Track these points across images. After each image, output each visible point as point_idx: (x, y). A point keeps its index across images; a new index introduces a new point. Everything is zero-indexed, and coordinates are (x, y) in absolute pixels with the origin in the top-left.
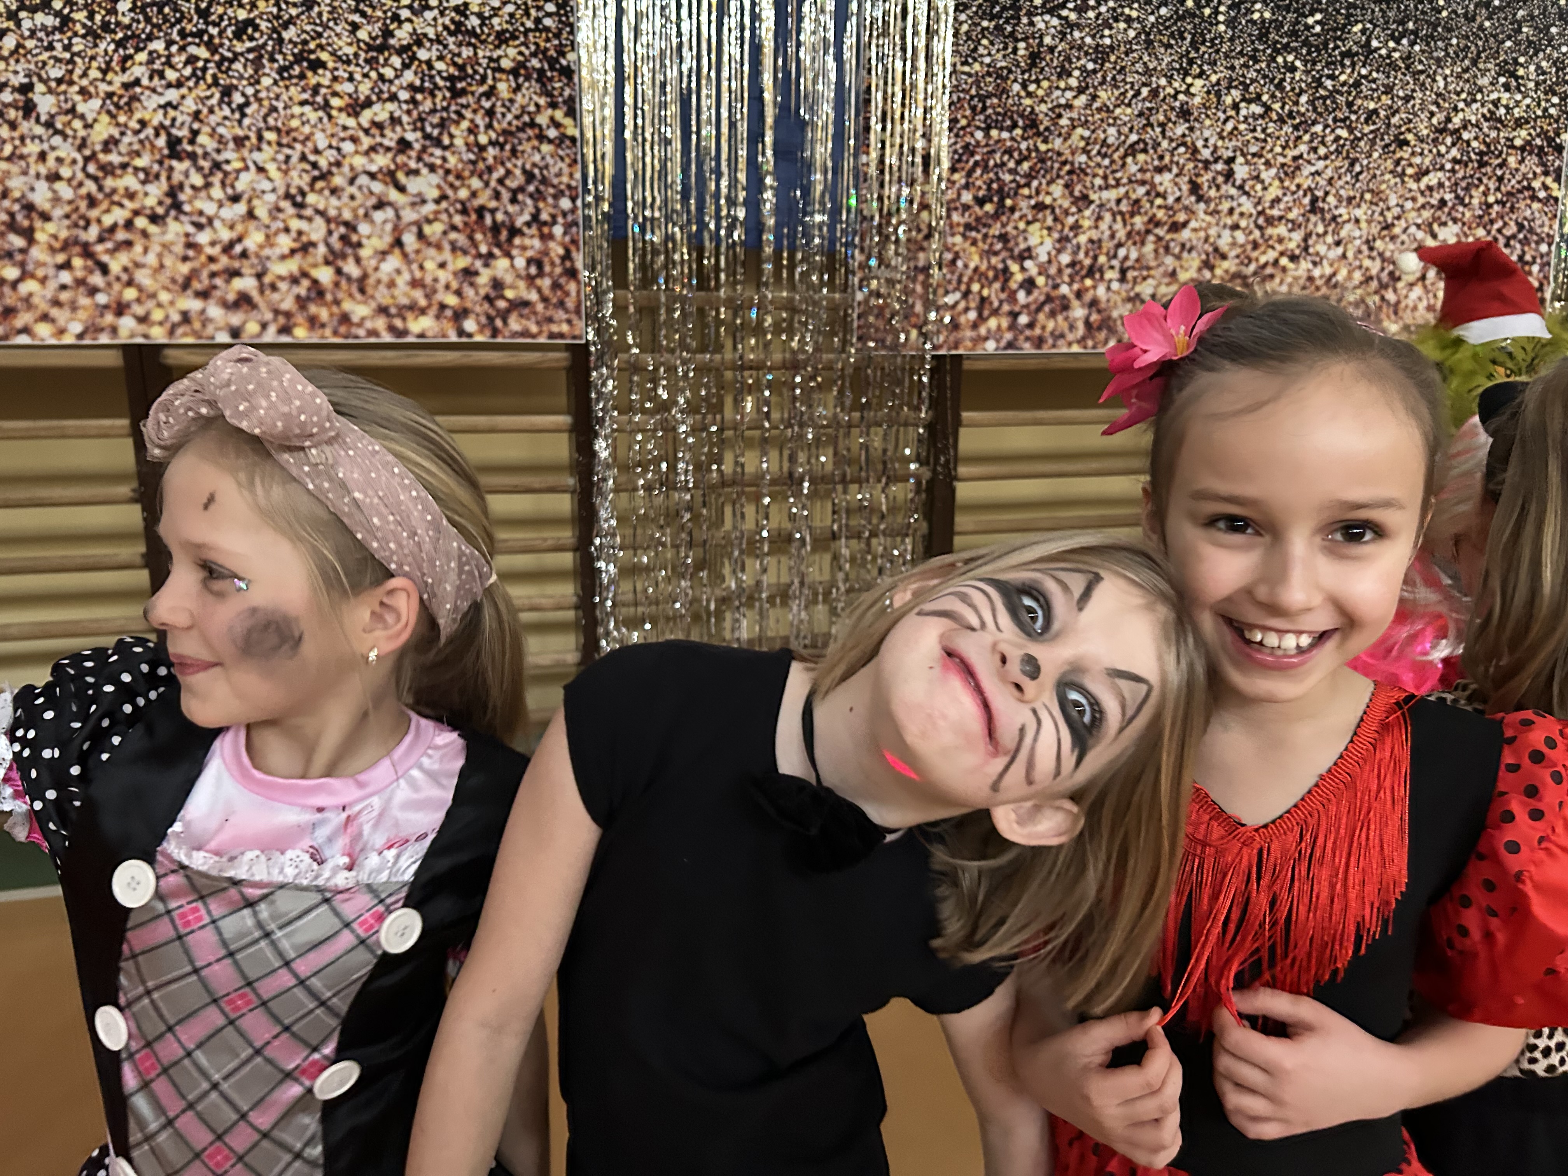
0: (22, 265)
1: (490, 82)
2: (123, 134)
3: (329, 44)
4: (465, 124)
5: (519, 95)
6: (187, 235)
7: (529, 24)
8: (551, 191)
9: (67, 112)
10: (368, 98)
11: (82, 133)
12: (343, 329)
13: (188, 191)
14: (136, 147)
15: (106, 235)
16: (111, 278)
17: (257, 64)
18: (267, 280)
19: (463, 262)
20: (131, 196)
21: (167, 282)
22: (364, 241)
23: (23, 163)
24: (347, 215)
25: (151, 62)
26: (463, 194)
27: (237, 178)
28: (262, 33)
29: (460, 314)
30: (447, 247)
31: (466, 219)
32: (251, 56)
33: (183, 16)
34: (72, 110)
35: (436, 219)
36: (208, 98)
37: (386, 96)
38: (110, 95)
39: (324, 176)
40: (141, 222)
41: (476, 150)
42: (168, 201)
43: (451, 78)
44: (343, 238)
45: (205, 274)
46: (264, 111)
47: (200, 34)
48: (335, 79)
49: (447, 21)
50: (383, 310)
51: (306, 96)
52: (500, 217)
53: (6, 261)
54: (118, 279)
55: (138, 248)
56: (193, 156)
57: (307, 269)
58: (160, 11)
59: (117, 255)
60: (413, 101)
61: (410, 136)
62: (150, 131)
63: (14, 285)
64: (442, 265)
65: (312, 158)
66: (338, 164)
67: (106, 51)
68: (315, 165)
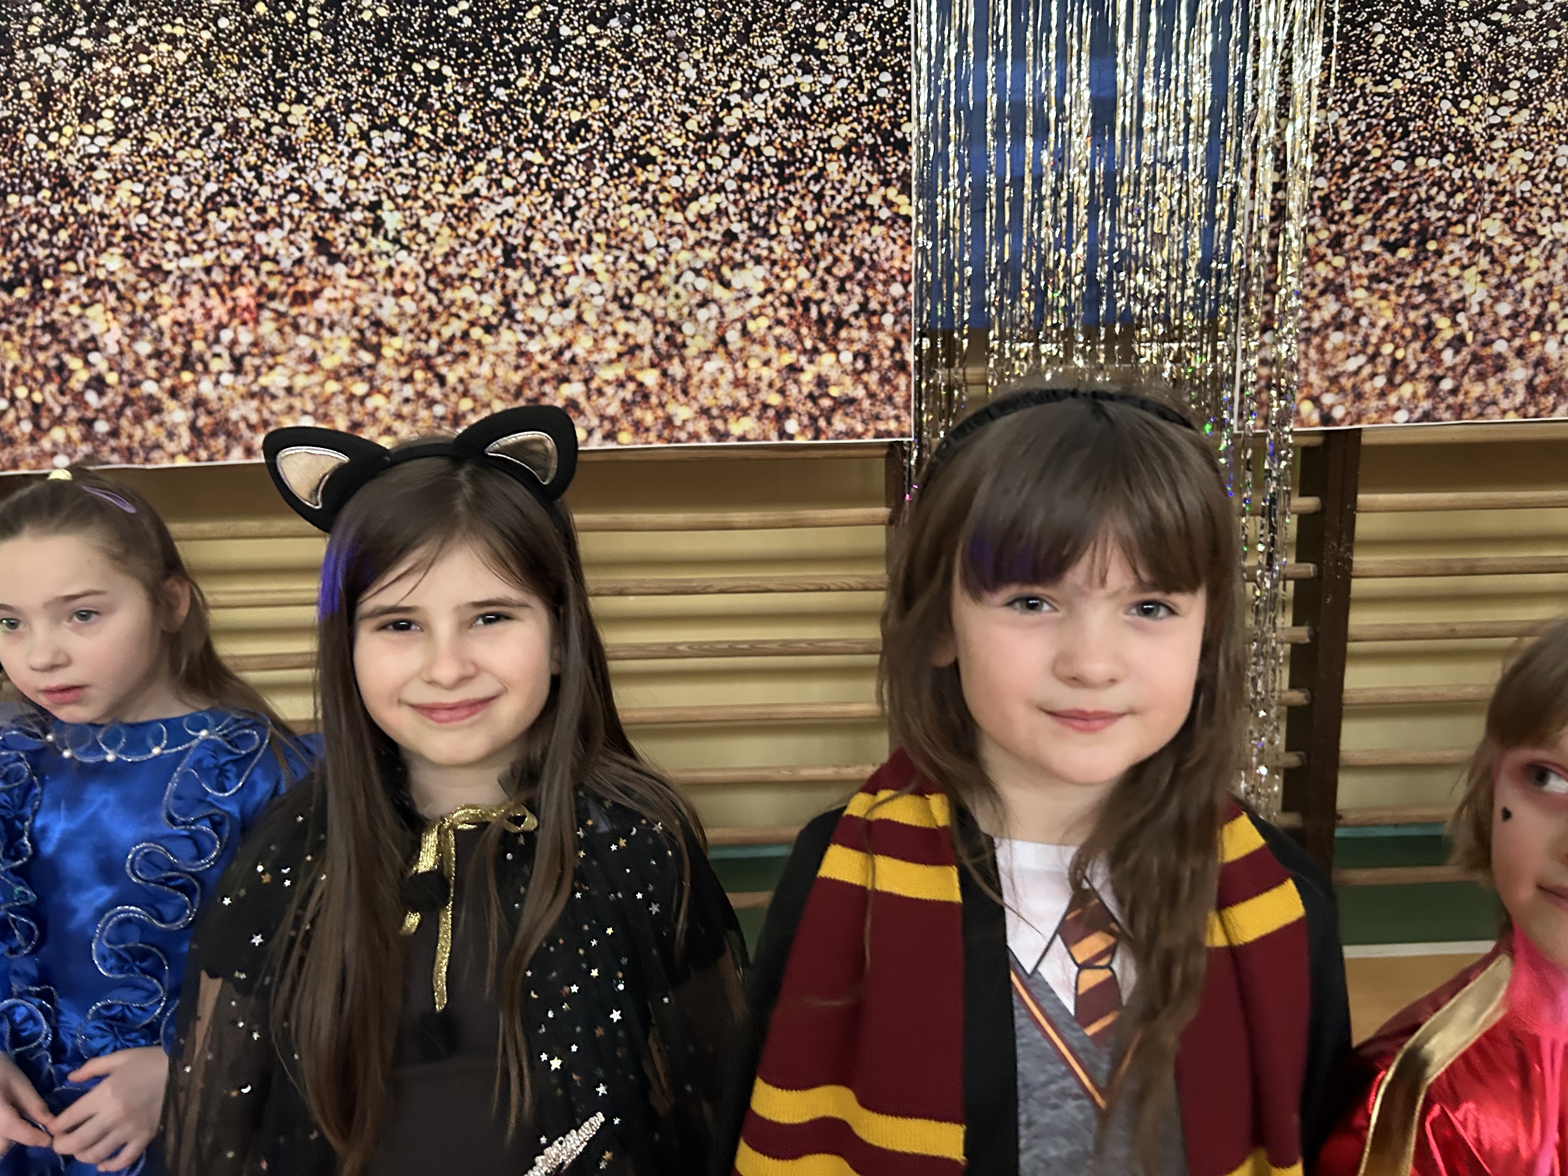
0: (371, 380)
1: (819, 164)
2: (462, 245)
3: (659, 138)
4: (792, 212)
5: (850, 174)
6: (519, 344)
7: (863, 98)
8: (882, 276)
9: (412, 227)
10: (695, 190)
11: (425, 247)
12: (666, 433)
13: (521, 299)
14: (474, 257)
15: (445, 347)
16: (448, 389)
17: (589, 165)
18: (594, 385)
19: (788, 358)
20: (468, 307)
21: (500, 392)
22: (689, 341)
23: (371, 280)
24: (673, 316)
25: (490, 171)
26: (790, 285)
27: (567, 283)
28: (594, 133)
29: (783, 414)
30: (771, 342)
31: (792, 311)
32: (583, 158)
33: (520, 123)
34: (417, 226)
35: (761, 314)
36: (541, 204)
37: (713, 187)
38: (451, 208)
39: (650, 276)
40: (477, 333)
41: (802, 238)
42: (502, 310)
43: (780, 165)
44: (668, 339)
45: (535, 380)
46: (594, 212)
47: (534, 139)
48: (664, 173)
49: (778, 104)
50: (705, 412)
51: (635, 194)
52: (826, 308)
53: (357, 378)
54: (454, 390)
55: (474, 359)
56: (526, 263)
57: (633, 372)
58: (499, 120)
59: (455, 366)
60: (741, 191)
61: (736, 228)
62: (488, 241)
63: (362, 400)
64: (767, 363)
65: (639, 257)
66: (666, 262)
67: (448, 164)
68: (642, 265)
